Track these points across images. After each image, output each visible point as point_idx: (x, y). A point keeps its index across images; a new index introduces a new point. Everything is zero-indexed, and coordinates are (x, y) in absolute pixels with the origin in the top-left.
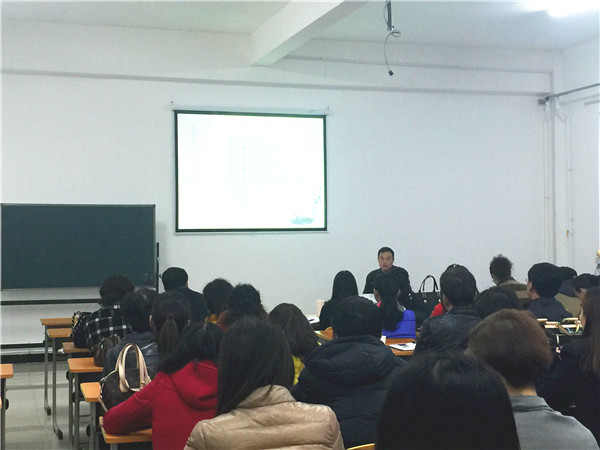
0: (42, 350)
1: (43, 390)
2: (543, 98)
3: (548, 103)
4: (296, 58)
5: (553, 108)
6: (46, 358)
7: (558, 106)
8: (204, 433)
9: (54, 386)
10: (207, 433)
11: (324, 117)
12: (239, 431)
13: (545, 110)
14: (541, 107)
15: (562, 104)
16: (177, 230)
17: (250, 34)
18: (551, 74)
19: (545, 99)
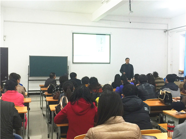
0: (39, 92)
1: (40, 102)
2: (165, 31)
3: (166, 32)
4: (103, 20)
5: (168, 33)
6: (41, 94)
7: (169, 33)
8: (92, 133)
9: (42, 101)
10: (93, 133)
11: (110, 35)
12: (104, 133)
13: (166, 34)
14: (165, 33)
15: (170, 32)
16: (73, 63)
17: (92, 14)
18: (167, 25)
19: (166, 31)
